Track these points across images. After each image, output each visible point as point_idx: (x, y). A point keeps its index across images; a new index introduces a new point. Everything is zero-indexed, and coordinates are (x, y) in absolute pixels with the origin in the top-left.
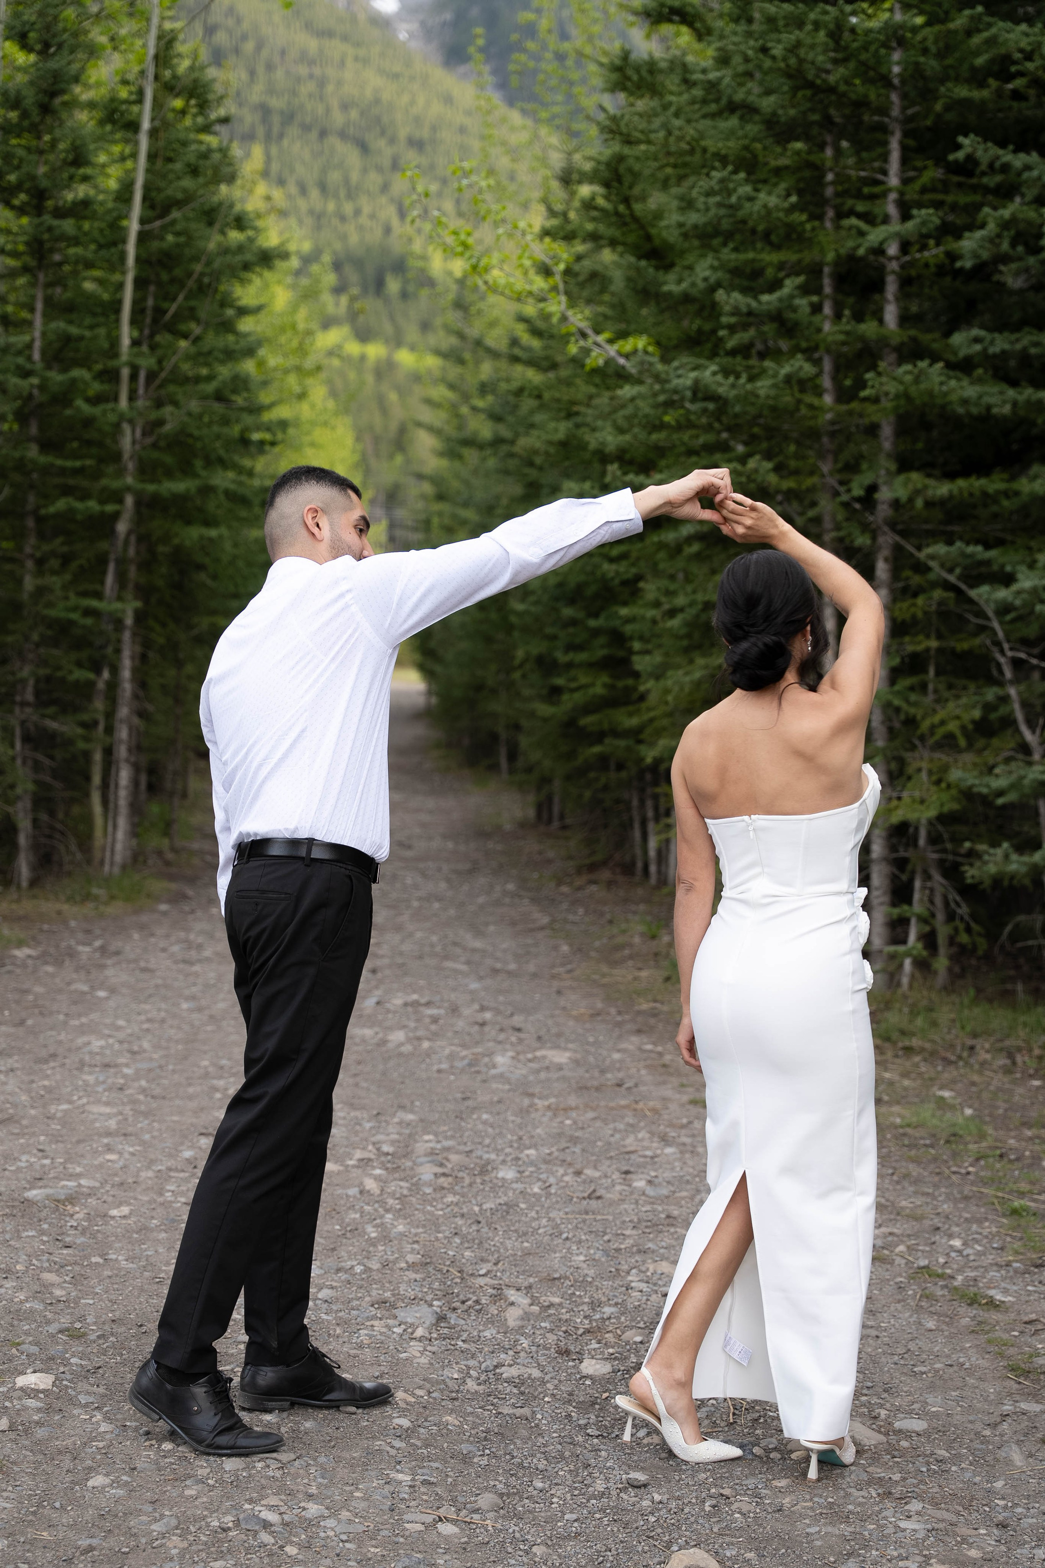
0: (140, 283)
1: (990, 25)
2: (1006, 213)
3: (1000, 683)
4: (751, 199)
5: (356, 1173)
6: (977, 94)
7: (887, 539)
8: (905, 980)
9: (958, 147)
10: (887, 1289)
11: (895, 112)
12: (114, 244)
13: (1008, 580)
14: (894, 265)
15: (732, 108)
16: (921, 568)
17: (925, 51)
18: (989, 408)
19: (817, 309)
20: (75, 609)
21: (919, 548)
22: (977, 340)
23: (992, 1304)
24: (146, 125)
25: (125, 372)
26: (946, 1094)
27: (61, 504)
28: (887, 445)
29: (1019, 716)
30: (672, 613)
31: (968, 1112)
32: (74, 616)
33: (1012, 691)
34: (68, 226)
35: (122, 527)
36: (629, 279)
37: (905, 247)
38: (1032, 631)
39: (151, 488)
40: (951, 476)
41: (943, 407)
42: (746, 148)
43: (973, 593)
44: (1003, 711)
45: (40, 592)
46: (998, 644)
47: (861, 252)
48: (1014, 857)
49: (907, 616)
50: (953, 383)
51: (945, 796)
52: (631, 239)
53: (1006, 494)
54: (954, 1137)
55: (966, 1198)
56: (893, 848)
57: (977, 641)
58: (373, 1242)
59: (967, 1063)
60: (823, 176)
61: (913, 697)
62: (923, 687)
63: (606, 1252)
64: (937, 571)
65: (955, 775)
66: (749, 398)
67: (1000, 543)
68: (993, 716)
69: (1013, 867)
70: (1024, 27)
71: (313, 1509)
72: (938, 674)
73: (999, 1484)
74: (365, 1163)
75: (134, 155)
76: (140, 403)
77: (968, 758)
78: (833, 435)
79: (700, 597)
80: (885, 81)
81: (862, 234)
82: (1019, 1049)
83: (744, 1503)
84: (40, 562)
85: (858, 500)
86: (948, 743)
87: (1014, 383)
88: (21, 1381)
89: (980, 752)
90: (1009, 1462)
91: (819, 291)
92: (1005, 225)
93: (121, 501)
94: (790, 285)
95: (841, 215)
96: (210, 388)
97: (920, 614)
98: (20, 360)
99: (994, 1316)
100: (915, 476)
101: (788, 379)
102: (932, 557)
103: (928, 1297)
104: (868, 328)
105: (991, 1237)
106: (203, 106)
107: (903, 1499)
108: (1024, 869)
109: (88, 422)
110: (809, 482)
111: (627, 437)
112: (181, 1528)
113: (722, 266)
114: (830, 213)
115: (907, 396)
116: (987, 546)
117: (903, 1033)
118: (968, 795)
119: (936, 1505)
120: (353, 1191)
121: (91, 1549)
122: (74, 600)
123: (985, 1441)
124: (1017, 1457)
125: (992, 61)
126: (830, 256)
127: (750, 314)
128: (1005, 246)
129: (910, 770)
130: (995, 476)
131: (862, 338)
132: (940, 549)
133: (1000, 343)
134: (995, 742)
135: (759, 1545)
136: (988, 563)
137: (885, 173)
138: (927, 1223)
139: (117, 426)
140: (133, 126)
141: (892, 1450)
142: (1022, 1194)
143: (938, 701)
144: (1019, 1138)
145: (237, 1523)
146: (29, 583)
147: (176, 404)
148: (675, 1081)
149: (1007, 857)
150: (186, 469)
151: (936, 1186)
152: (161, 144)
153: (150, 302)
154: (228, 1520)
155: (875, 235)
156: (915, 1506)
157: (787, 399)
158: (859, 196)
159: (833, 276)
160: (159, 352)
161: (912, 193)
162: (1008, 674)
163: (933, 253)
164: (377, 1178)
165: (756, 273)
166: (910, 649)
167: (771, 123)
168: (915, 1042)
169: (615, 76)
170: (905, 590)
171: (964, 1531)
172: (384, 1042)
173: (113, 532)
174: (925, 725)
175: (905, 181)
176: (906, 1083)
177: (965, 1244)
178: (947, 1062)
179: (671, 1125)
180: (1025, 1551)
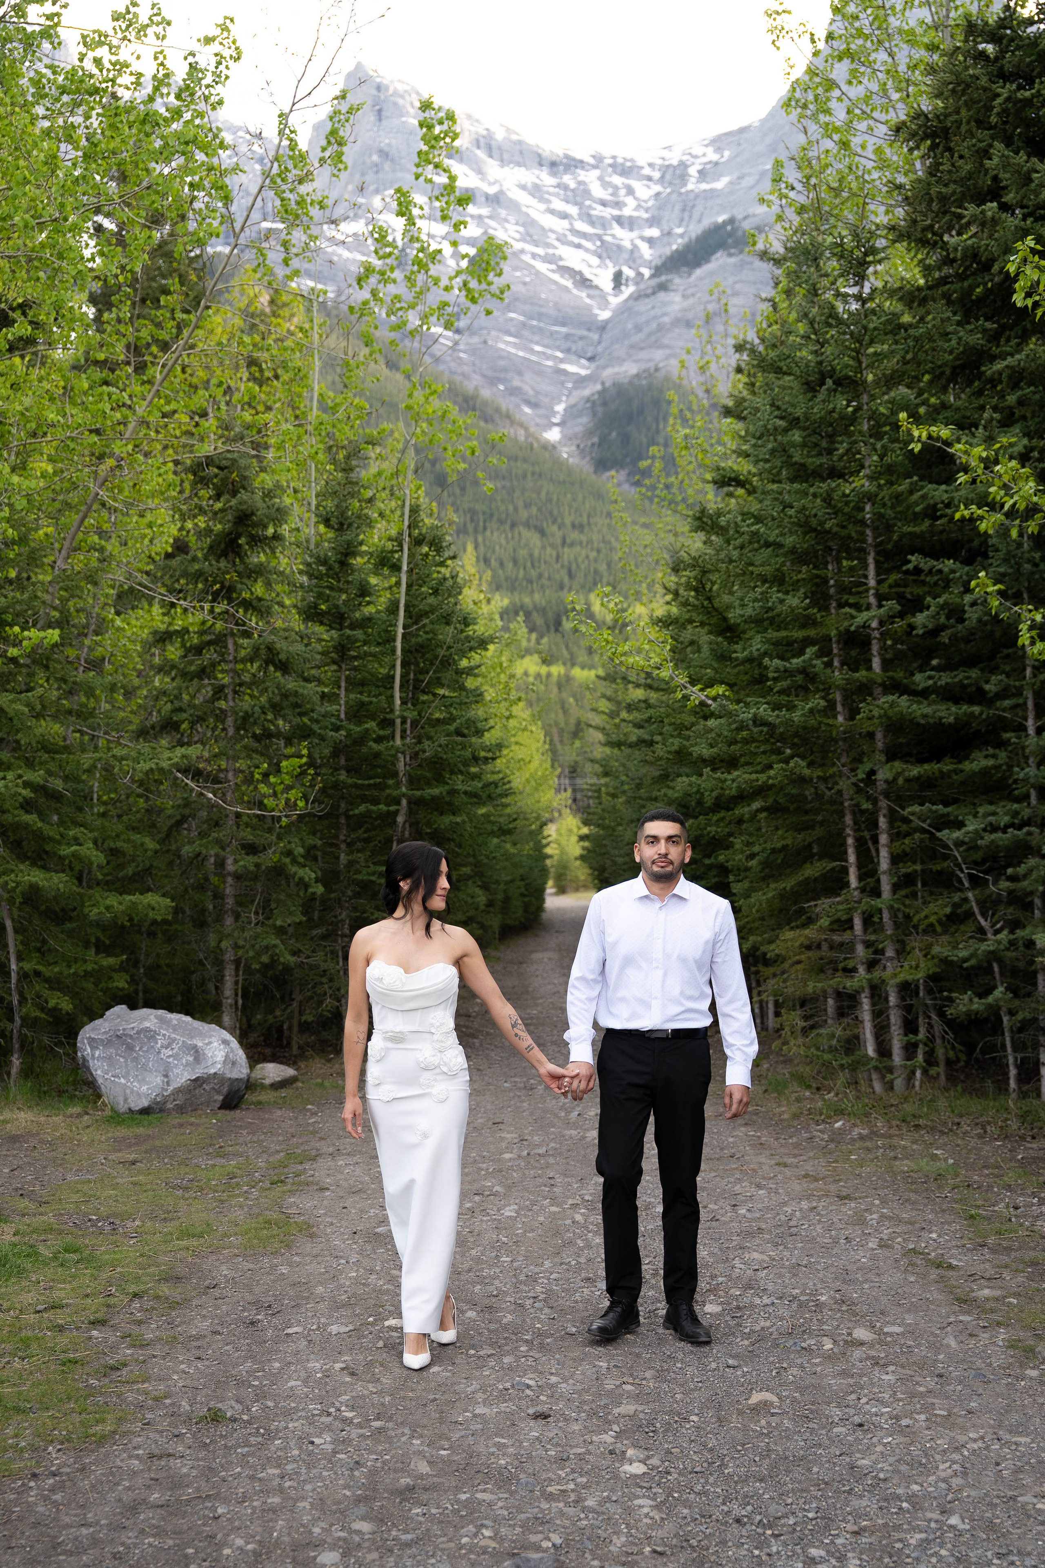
0: (404, 664)
1: (922, 487)
2: (941, 600)
3: (960, 890)
4: (782, 601)
5: (569, 1212)
6: (917, 529)
7: (883, 803)
8: (917, 1083)
9: (909, 562)
10: (889, 1262)
11: (870, 540)
12: (388, 641)
13: (960, 825)
14: (876, 634)
15: (767, 545)
16: (906, 820)
17: (884, 505)
18: (941, 718)
19: (829, 664)
20: (374, 873)
21: (903, 809)
22: (930, 678)
23: (950, 1267)
24: (405, 568)
25: (398, 721)
26: (938, 1152)
27: (362, 808)
28: (880, 745)
29: (976, 910)
30: (752, 856)
31: (951, 1161)
32: (373, 878)
33: (970, 895)
34: (358, 633)
35: (400, 819)
36: (712, 650)
37: (881, 623)
38: (978, 856)
39: (418, 793)
40: (921, 761)
41: (911, 721)
42: (778, 570)
43: (938, 834)
44: (965, 907)
45: (351, 863)
46: (958, 866)
47: (853, 628)
48: (976, 1000)
49: (899, 851)
50: (915, 706)
51: (930, 964)
52: (714, 621)
53: (955, 772)
54: (939, 1176)
55: (943, 1211)
56: (903, 999)
57: (946, 864)
58: (581, 1249)
59: (956, 1135)
60: (827, 582)
61: (907, 902)
62: (914, 895)
63: (721, 1249)
64: (916, 822)
65: (936, 950)
66: (789, 722)
67: (955, 801)
68: (959, 911)
69: (975, 1007)
70: (943, 487)
71: (554, 1379)
72: (923, 885)
73: (941, 1357)
74: (575, 1206)
75: (398, 584)
76: (408, 740)
77: (945, 938)
78: (845, 740)
79: (769, 846)
80: (863, 522)
81: (853, 617)
82: (989, 1123)
83: (794, 1371)
84: (349, 845)
85: (862, 780)
86: (930, 930)
87: (957, 701)
88: (387, 1323)
89: (953, 934)
90: (948, 1346)
91: (829, 653)
92: (942, 607)
93: (398, 803)
94: (810, 651)
95: (841, 606)
96: (452, 728)
97: (908, 850)
98: (333, 720)
99: (951, 1273)
100: (897, 764)
101: (811, 711)
102: (913, 814)
103: (913, 1265)
104: (862, 675)
105: (955, 1233)
106: (439, 550)
107: (886, 1365)
108: (982, 1008)
109: (377, 755)
110: (831, 771)
111: (715, 750)
112: (483, 1389)
113: (768, 641)
114: (834, 604)
115: (885, 714)
116: (946, 805)
117: (914, 1116)
118: (945, 961)
119: (903, 1367)
120: (568, 1222)
121: (435, 1400)
122: (372, 868)
123: (937, 1336)
124: (953, 1343)
125: (925, 509)
126: (833, 633)
127: (786, 671)
128: (943, 620)
129: (908, 948)
130: (947, 760)
131: (858, 680)
132: (916, 808)
133: (945, 679)
134: (962, 927)
135: (802, 1390)
136: (948, 814)
137: (866, 577)
138: (917, 1226)
139: (395, 756)
140: (396, 568)
141: (881, 1342)
142: (978, 1207)
143: (924, 903)
144: (980, 1176)
145: (513, 1386)
146: (343, 858)
147: (429, 738)
148: (767, 1152)
149: (971, 1000)
150: (439, 779)
151: (925, 1205)
152: (415, 577)
153: (412, 676)
154: (508, 1385)
155: (862, 618)
156: (891, 1368)
157: (812, 722)
158: (850, 593)
159: (838, 642)
160: (419, 707)
161: (884, 589)
162: (967, 885)
163: (899, 625)
164: (582, 1214)
165: (790, 643)
166: (904, 871)
167: (793, 551)
168: (921, 1122)
169: (697, 523)
170: (898, 834)
171: (918, 1379)
172: (584, 1138)
173: (395, 822)
174: (915, 919)
175: (879, 582)
176: (915, 1147)
177: (939, 1236)
178: (942, 1133)
179: (764, 1178)
180: (952, 1387)
